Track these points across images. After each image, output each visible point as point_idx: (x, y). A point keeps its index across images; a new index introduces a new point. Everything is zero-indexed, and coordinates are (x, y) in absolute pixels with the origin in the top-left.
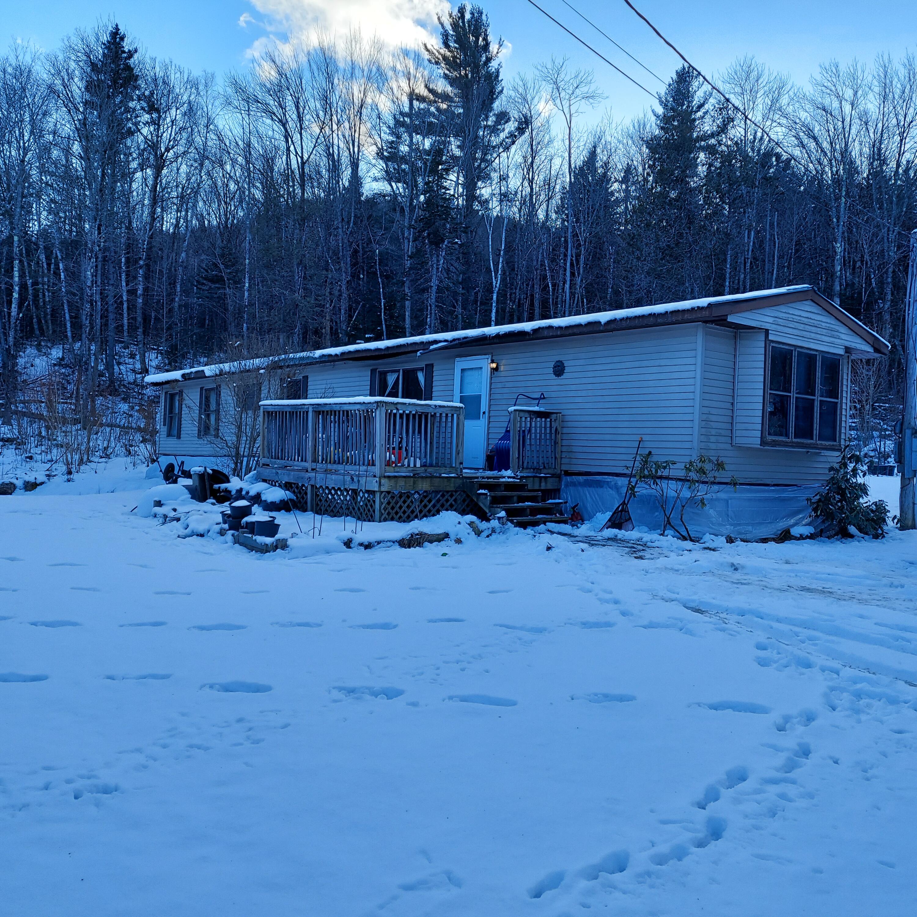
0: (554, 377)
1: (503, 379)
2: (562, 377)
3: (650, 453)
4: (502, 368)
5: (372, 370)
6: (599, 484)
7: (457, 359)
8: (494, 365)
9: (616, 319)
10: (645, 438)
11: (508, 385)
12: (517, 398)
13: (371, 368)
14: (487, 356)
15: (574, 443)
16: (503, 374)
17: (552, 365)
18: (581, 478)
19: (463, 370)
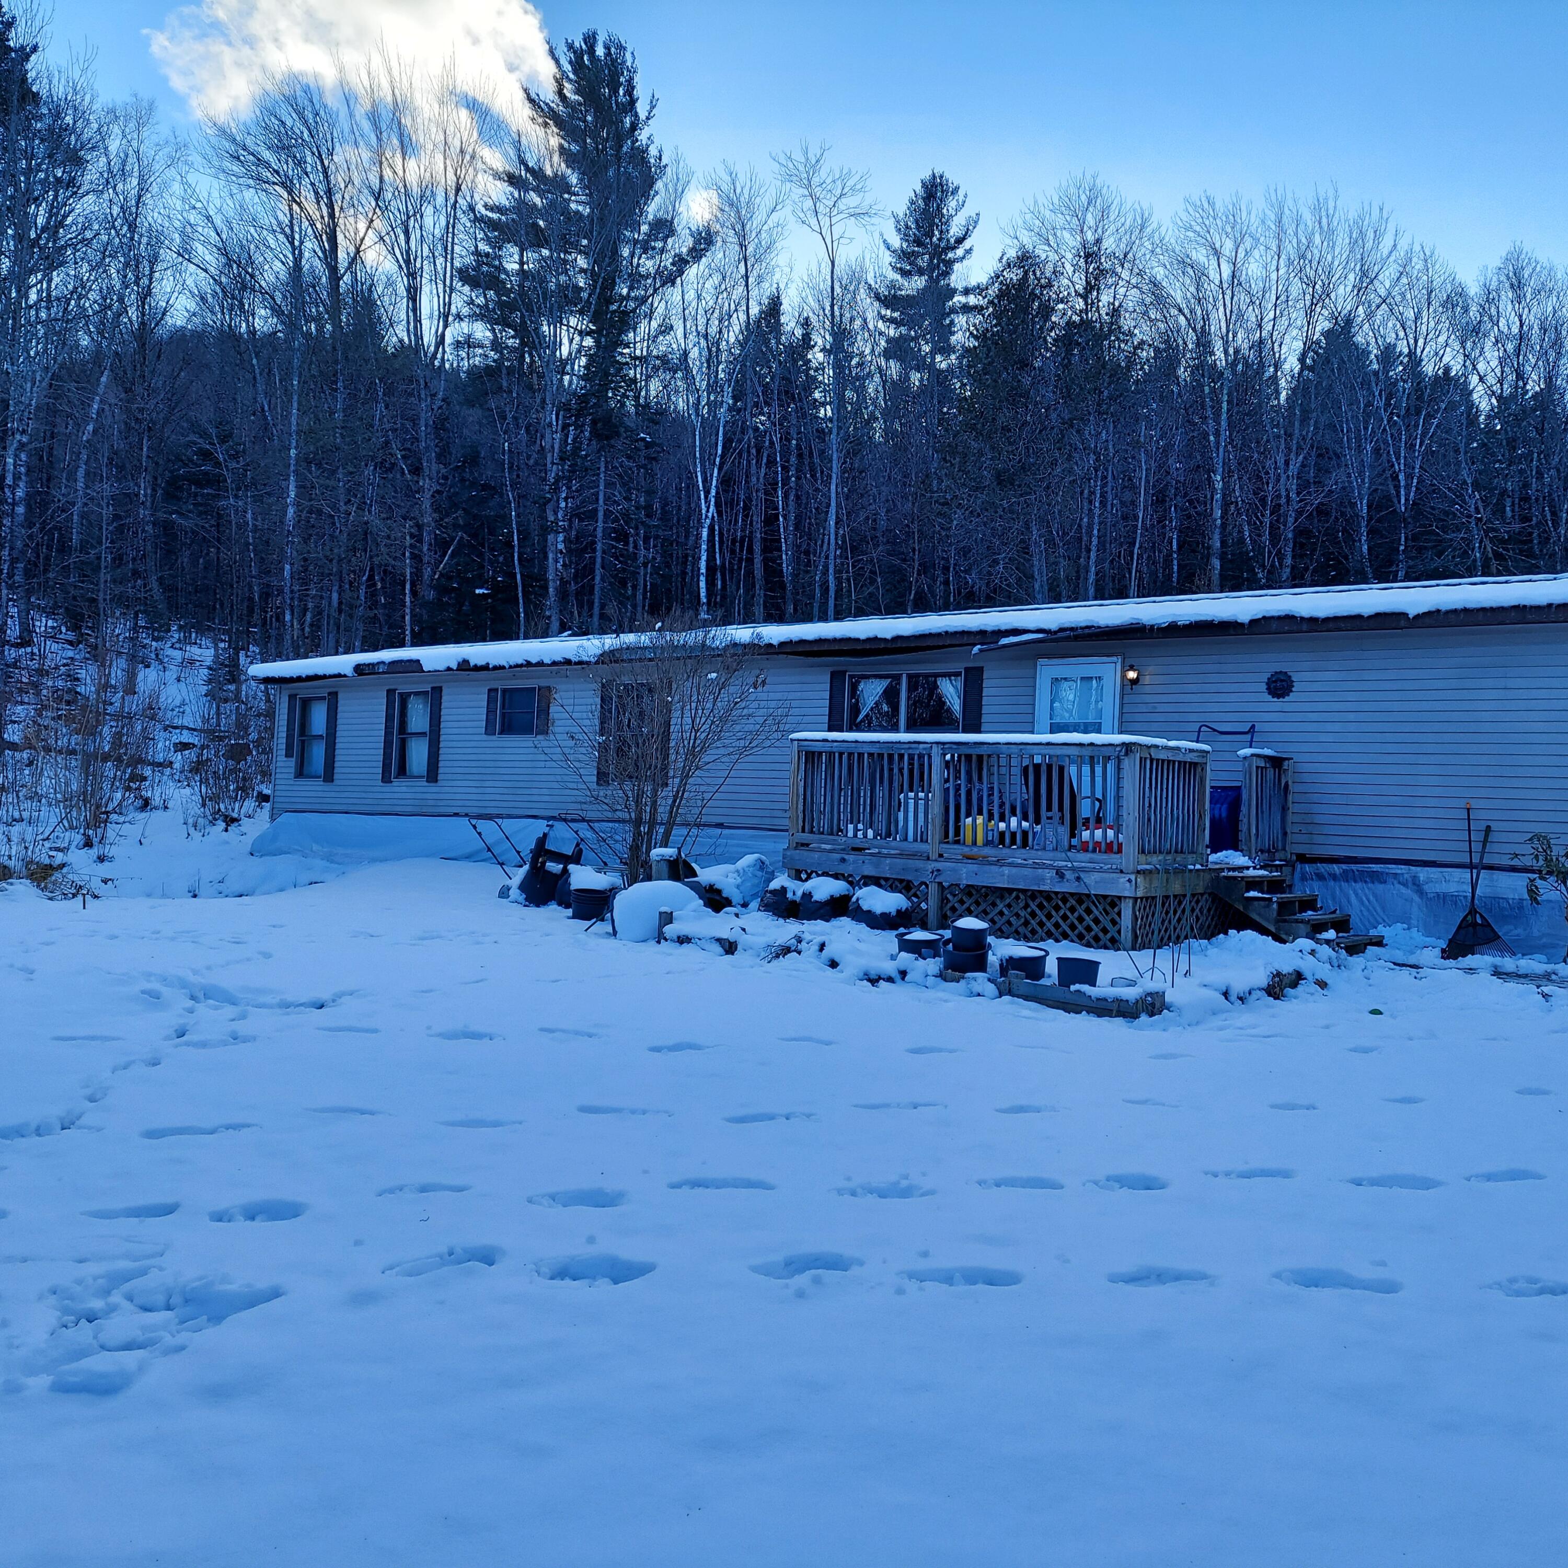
0: (1270, 698)
1: (1148, 698)
2: (1287, 699)
3: (1488, 827)
4: (1147, 680)
5: (833, 675)
6: (1377, 877)
7: (1041, 661)
8: (1132, 675)
9: (1438, 611)
10: (1474, 804)
11: (1161, 708)
12: (1199, 731)
13: (832, 669)
14: (1114, 659)
15: (1316, 808)
16: (1147, 689)
17: (1265, 677)
18: (1336, 868)
19: (1056, 681)
